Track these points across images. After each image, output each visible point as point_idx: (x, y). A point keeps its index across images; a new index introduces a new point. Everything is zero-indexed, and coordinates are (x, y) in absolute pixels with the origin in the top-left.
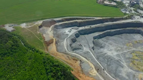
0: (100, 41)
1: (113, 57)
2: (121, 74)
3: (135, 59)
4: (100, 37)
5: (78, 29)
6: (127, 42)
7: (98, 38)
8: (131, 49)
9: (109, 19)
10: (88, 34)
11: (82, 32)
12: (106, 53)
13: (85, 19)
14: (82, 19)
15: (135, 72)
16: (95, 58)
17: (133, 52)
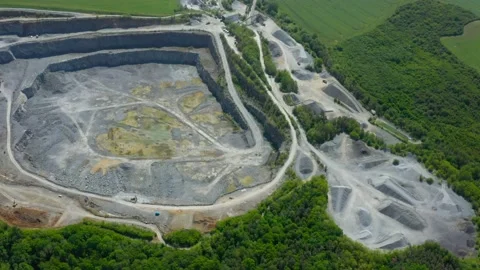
0: (69, 77)
1: (67, 117)
2: (52, 157)
3: (124, 126)
4: (73, 67)
5: (14, 41)
6: (142, 84)
7: (66, 71)
8: (136, 100)
9: (116, 18)
10: (40, 56)
11: (23, 51)
12: (58, 107)
13: (47, 16)
14: (38, 16)
15: (96, 154)
16: (11, 112)
17: (135, 109)
